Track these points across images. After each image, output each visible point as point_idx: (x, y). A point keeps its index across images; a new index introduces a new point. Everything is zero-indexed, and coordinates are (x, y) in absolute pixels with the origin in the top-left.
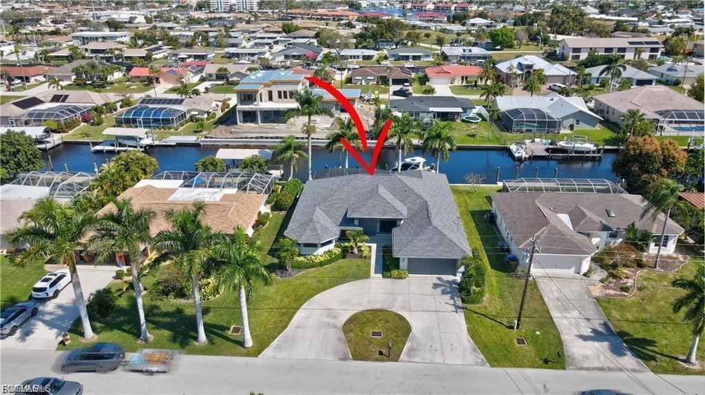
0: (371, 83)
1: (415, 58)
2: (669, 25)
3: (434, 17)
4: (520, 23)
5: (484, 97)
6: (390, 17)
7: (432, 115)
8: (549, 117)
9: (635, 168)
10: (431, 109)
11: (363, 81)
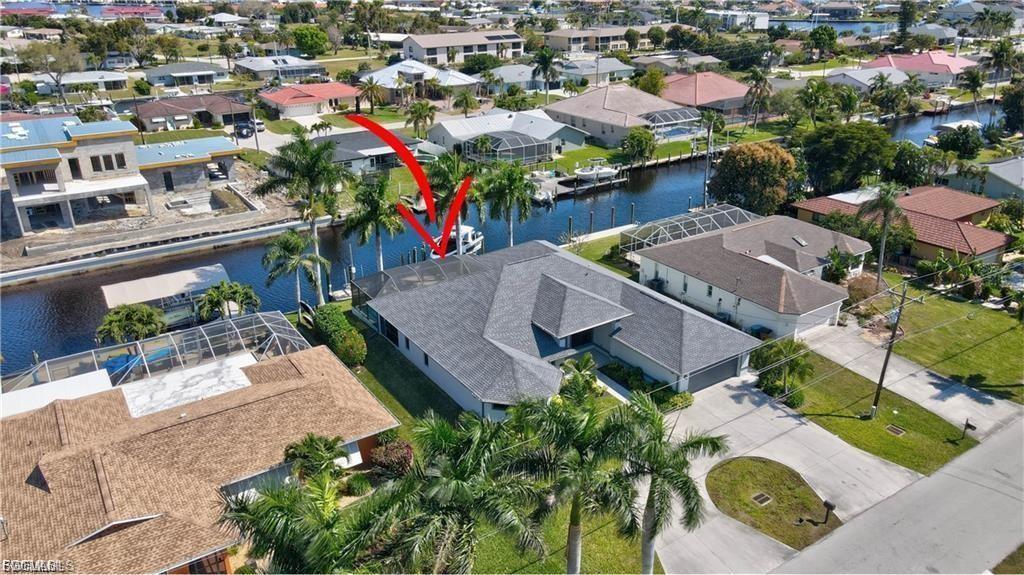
0: (184, 127)
1: (202, 79)
2: (478, 15)
3: (142, 14)
4: (289, 18)
5: (412, 125)
6: (69, 16)
7: (368, 162)
8: (537, 141)
9: (754, 182)
10: (366, 152)
11: (169, 125)
